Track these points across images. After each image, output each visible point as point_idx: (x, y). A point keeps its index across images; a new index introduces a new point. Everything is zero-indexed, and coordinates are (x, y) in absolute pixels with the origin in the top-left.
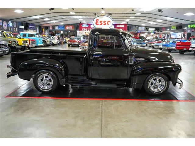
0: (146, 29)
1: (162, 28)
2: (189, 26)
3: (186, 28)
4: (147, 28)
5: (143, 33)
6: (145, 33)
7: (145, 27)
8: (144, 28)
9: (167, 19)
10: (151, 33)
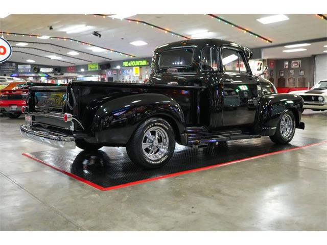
0: (35, 68)
1: (68, 67)
2: (125, 64)
3: (118, 67)
4: (37, 67)
5: (25, 76)
6: (28, 77)
7: (32, 65)
8: (29, 67)
9: (91, 51)
10: (40, 77)
